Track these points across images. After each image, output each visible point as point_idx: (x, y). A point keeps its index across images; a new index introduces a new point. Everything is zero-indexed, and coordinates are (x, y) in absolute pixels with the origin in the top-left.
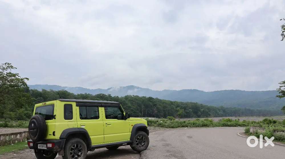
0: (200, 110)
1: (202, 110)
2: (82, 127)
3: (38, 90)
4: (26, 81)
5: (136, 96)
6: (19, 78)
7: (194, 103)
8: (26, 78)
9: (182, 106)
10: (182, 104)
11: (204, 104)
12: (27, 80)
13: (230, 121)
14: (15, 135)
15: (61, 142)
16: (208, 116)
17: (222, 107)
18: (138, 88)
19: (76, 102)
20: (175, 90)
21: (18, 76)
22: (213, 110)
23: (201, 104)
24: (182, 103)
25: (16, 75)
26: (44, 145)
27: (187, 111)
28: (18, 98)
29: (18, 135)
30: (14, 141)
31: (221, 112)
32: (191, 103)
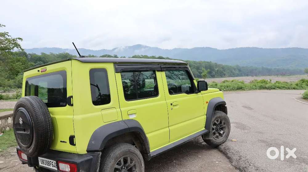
0: (213, 70)
1: (216, 69)
2: (131, 117)
3: (37, 54)
4: (19, 42)
5: (145, 56)
6: (10, 37)
7: (208, 62)
8: (20, 39)
9: (194, 66)
10: (194, 64)
11: (219, 63)
12: (20, 40)
13: (264, 82)
14: (4, 120)
15: (91, 159)
16: (222, 76)
17: (237, 66)
18: (146, 47)
19: (115, 63)
20: (186, 49)
21: (8, 36)
22: (228, 69)
23: (216, 64)
24: (195, 62)
25: (5, 34)
26: (52, 161)
27: (200, 71)
28: (12, 64)
29: (9, 118)
30: (4, 129)
31: (237, 72)
32: (205, 62)
